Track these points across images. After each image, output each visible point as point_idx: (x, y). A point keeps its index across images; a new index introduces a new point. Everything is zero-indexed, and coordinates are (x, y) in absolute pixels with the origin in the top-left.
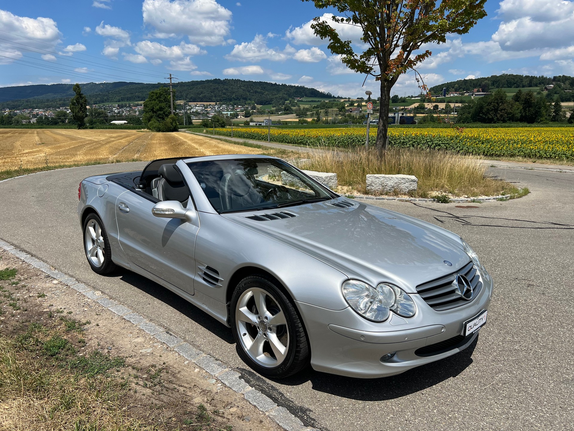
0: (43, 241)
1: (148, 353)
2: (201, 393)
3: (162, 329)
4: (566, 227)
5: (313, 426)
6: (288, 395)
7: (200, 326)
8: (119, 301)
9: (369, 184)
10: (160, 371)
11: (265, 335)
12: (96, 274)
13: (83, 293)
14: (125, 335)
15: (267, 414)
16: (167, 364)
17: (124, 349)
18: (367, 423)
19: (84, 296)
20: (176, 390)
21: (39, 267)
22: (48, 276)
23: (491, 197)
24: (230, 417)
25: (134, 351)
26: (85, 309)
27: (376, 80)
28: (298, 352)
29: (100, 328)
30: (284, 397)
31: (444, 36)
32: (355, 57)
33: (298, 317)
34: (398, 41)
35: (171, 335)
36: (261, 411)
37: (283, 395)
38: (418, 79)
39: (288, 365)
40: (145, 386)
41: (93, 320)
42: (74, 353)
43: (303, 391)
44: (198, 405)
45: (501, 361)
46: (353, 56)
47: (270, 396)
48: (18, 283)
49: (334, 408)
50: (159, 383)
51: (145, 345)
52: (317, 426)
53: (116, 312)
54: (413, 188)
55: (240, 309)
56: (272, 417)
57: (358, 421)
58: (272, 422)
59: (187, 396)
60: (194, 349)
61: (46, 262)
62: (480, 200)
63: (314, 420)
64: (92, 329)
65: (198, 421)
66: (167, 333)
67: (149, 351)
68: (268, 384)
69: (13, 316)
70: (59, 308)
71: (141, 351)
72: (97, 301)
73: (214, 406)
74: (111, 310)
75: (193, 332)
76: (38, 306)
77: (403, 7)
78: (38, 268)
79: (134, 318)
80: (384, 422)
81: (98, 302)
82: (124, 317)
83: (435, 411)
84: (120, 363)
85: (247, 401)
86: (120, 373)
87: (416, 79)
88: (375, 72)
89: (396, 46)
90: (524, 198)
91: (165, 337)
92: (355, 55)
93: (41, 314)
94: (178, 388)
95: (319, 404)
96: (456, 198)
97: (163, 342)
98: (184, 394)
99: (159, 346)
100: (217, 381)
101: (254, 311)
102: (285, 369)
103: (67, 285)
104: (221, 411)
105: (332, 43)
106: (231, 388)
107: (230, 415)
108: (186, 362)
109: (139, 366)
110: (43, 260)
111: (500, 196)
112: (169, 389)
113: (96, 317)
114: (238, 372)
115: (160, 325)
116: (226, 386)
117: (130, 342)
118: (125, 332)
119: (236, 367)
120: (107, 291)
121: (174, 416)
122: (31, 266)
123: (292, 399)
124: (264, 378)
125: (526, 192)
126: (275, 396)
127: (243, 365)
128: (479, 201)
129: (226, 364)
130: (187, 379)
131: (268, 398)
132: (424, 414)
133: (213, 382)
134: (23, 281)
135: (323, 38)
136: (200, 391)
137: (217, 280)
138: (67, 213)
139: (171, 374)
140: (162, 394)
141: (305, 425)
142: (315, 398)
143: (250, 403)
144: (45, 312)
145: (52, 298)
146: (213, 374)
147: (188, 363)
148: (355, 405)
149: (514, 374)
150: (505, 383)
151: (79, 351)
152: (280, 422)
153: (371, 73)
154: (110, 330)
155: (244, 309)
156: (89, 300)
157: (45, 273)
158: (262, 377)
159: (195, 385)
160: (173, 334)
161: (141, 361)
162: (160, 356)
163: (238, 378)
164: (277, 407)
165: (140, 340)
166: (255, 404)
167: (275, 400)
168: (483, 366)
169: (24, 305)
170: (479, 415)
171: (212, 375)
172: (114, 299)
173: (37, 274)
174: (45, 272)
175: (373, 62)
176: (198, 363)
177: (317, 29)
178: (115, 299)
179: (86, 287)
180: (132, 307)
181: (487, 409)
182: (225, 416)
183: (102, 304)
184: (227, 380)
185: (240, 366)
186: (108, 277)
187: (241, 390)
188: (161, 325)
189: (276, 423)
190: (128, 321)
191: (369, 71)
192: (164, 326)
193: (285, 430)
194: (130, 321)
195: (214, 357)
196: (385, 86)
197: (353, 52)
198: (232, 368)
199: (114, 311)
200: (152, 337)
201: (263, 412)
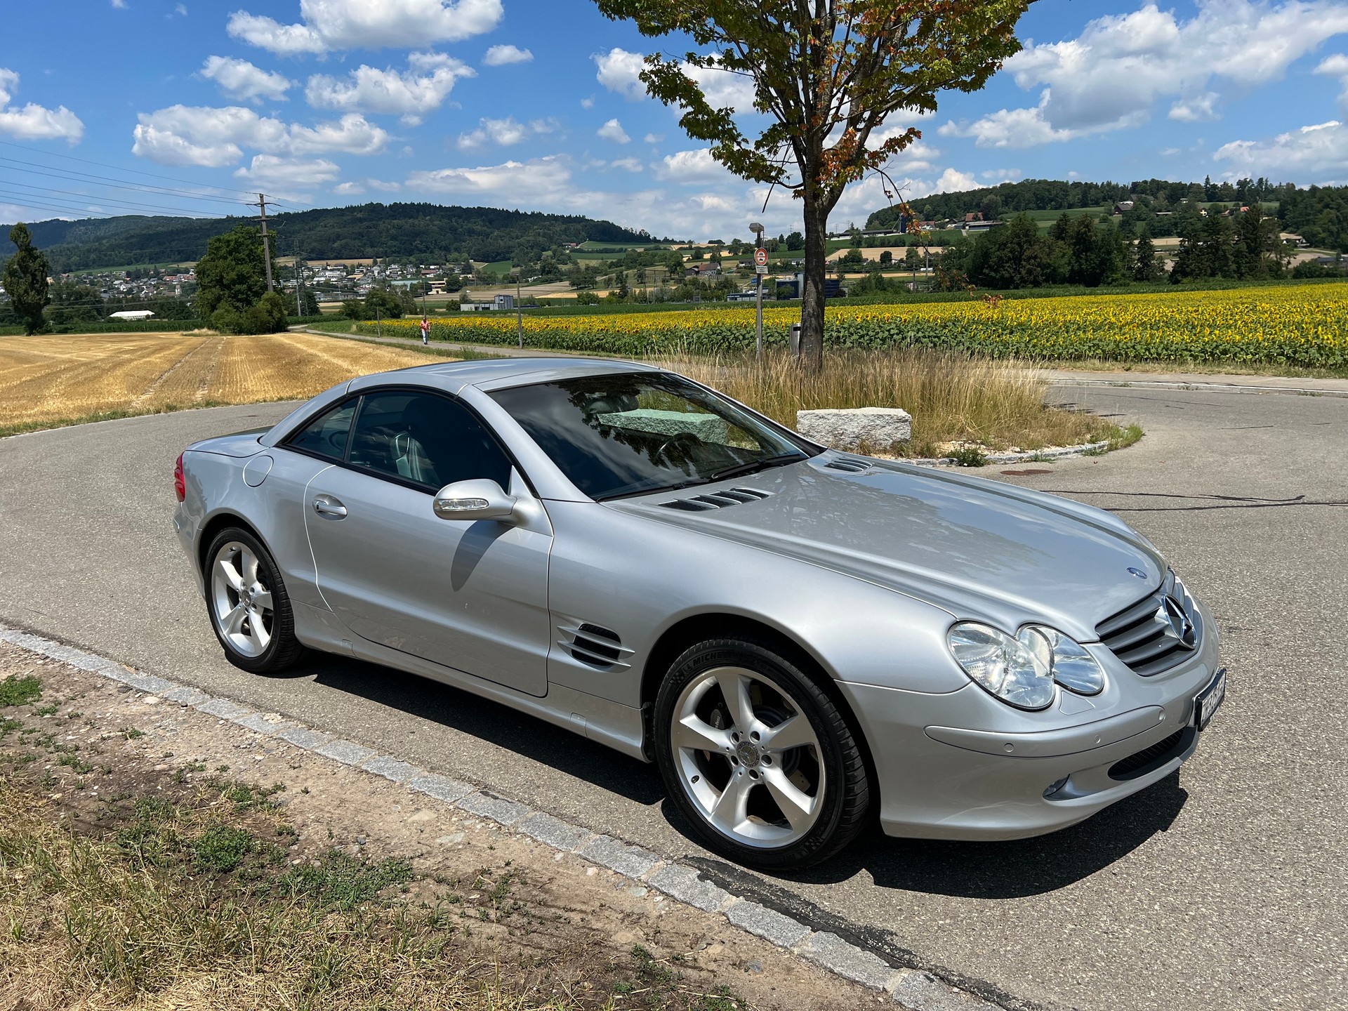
0: (75, 606)
1: (459, 844)
2: (623, 920)
3: (468, 788)
4: (1250, 503)
5: (911, 965)
6: (826, 905)
7: (557, 773)
8: (334, 731)
9: (804, 432)
10: (506, 880)
11: (754, 774)
12: (248, 674)
13: (236, 721)
14: (383, 809)
15: (796, 951)
16: (513, 865)
17: (395, 840)
18: (1027, 948)
19: (241, 727)
20: (562, 920)
21: (93, 668)
22: (127, 688)
23: (1069, 448)
24: (713, 966)
25: (422, 842)
26: (259, 758)
27: (794, 197)
28: (849, 803)
29: (313, 797)
30: (820, 910)
31: (933, 96)
32: (743, 145)
33: (844, 725)
34: (838, 108)
35: (496, 798)
36: (780, 946)
37: (814, 906)
38: (889, 192)
39: (824, 837)
40: (485, 918)
41: (288, 782)
42: (278, 860)
43: (855, 893)
44: (630, 948)
45: (1243, 790)
46: (739, 144)
47: (786, 912)
48: (57, 711)
49: (941, 922)
50: (517, 909)
51: (443, 827)
52: (920, 965)
53: (337, 758)
54: (903, 437)
55: (683, 721)
56: (811, 955)
57: (1006, 945)
58: (814, 968)
59: (594, 930)
60: (566, 826)
61: (106, 655)
62: (1048, 455)
63: (910, 953)
64: (296, 801)
65: (645, 982)
66: (486, 794)
67: (460, 840)
68: (771, 886)
69: (82, 789)
70: (190, 759)
71: (438, 841)
72: (280, 735)
73: (667, 947)
74: (324, 753)
75: (545, 787)
76: (136, 759)
77: (853, 30)
78: (92, 670)
79: (390, 767)
80: (1059, 941)
81: (282, 739)
82: (364, 767)
83: (1156, 907)
84: (400, 872)
85: (738, 927)
86: (410, 895)
87: (886, 192)
88: (788, 178)
89: (837, 118)
90: (1137, 448)
91: (484, 804)
92: (743, 140)
93: (152, 777)
94: (566, 915)
95: (906, 918)
96: (997, 454)
97: (485, 816)
98: (584, 927)
99: (479, 827)
100: (649, 891)
101: (717, 723)
102: (816, 845)
103: (186, 706)
104: (689, 955)
105: (689, 114)
106: (689, 904)
107: (713, 963)
108: (559, 856)
109: (449, 874)
110: (95, 652)
111: (1089, 446)
112: (546, 919)
113: (292, 773)
114: (690, 865)
115: (459, 779)
116: (675, 900)
117: (402, 824)
118: (381, 802)
119: (681, 855)
120: (295, 712)
121: (585, 978)
122: (71, 667)
123: (839, 913)
124: (756, 874)
125: (1137, 435)
126: (797, 909)
127: (696, 851)
128: (1046, 459)
129: (654, 851)
130: (577, 892)
131: (784, 916)
132: (1137, 916)
133: (643, 894)
134: (66, 703)
135: (669, 103)
136: (620, 916)
137: (615, 654)
138: (100, 535)
139: (534, 885)
140: (533, 932)
141: (892, 966)
142: (890, 904)
143: (746, 931)
144: (160, 771)
145: (162, 738)
146: (635, 876)
147: (564, 858)
148: (982, 911)
149: (1280, 814)
150: (1272, 835)
151: (287, 855)
152: (835, 965)
153: (781, 180)
154: (342, 801)
155: (691, 721)
156: (257, 736)
157: (114, 680)
158: (751, 872)
159: (602, 905)
160: (500, 796)
161: (449, 863)
162: (491, 848)
163: (697, 880)
164: (813, 934)
165: (425, 816)
166: (760, 932)
167: (803, 919)
168: (1212, 803)
169: (97, 759)
170: (1248, 905)
171: (633, 879)
172: (318, 728)
173: (92, 686)
174: (115, 677)
175: (785, 155)
176: (589, 854)
177: (653, 81)
178: (322, 728)
179: (237, 707)
180: (374, 743)
181: (1259, 891)
182: (702, 964)
183: (294, 742)
184: (672, 885)
185: (691, 853)
186: (282, 680)
187: (715, 905)
188: (461, 778)
189: (825, 968)
190: (377, 775)
191: (776, 178)
192: (470, 781)
193: (853, 982)
194: (382, 776)
195: (621, 839)
196: (814, 211)
197: (739, 135)
198: (672, 858)
199: (332, 757)
200: (451, 807)
201: (786, 947)
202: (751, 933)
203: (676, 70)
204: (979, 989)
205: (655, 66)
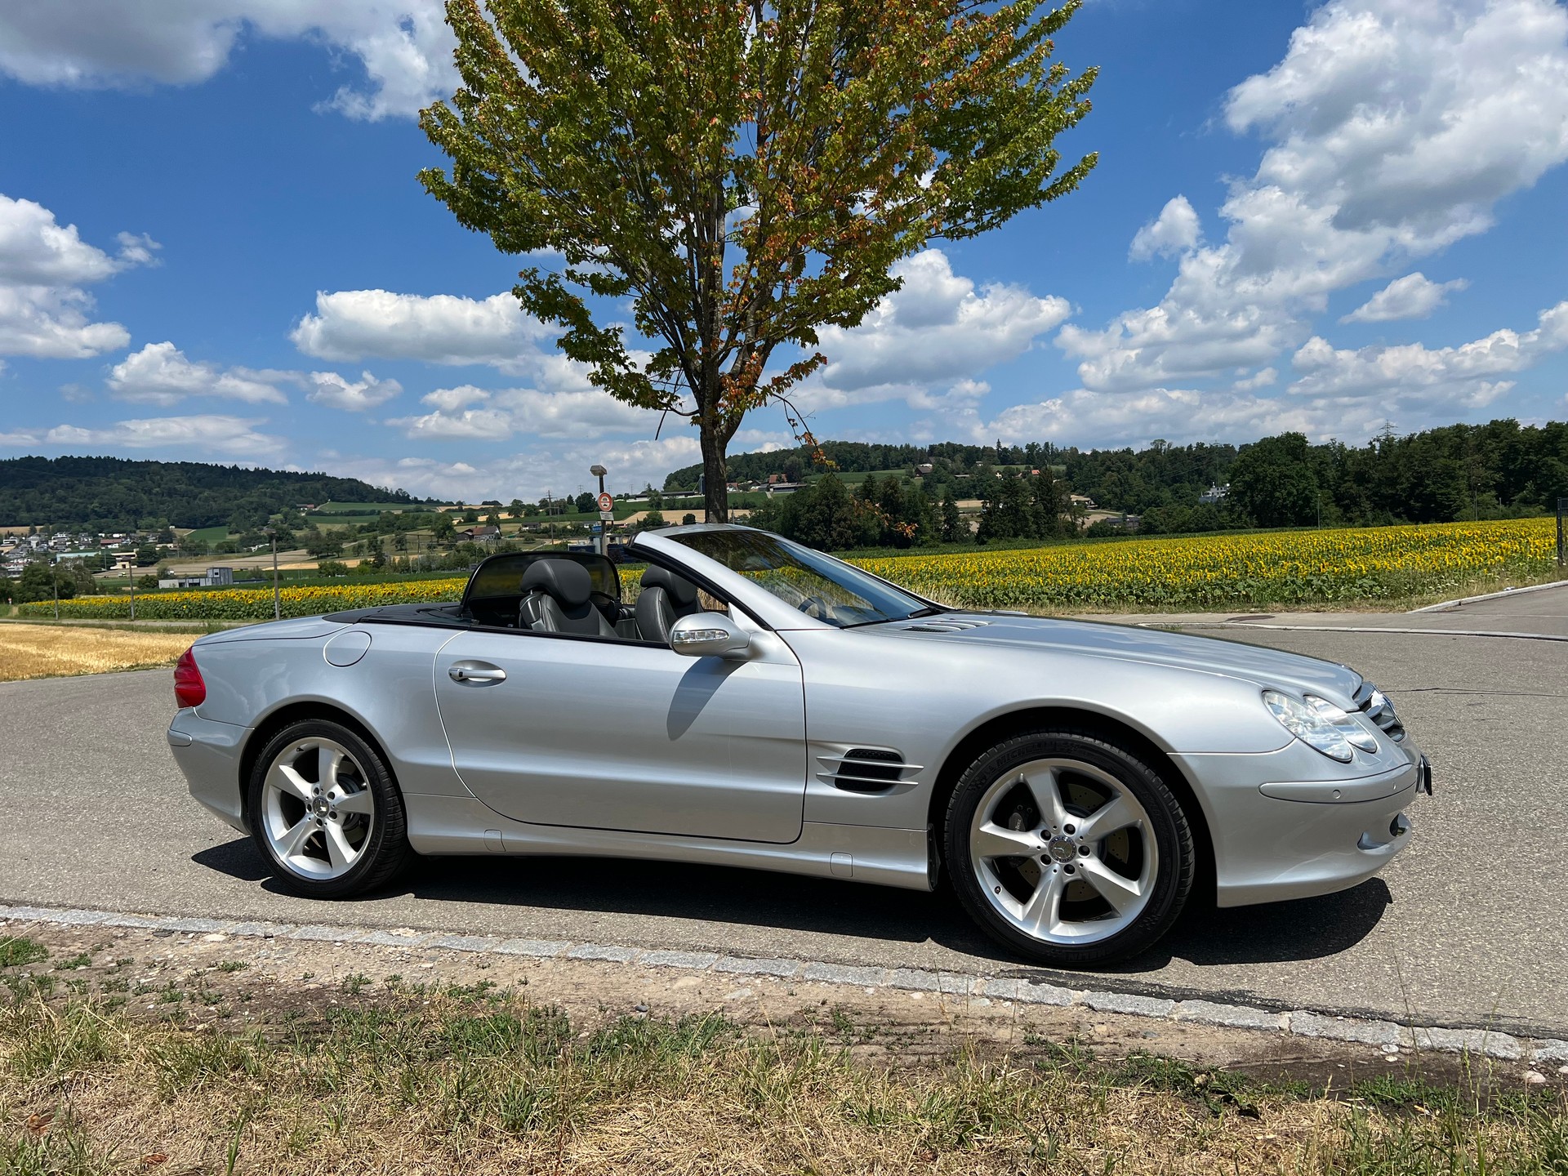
1: (753, 997)
2: (989, 1023)
3: (712, 955)
5: (1287, 1009)
6: (1170, 984)
8: (498, 933)
10: (836, 1014)
13: (356, 941)
14: (632, 984)
15: (1176, 1017)
16: (831, 1003)
17: (679, 1003)
19: (370, 945)
20: (930, 1032)
21: (90, 921)
22: (165, 932)
24: (1111, 1040)
25: (709, 1000)
26: (426, 966)
27: (692, 423)
29: (537, 986)
30: (1168, 987)
31: (812, 331)
32: (632, 368)
35: (753, 958)
36: (1157, 1017)
37: (1160, 986)
38: (793, 420)
39: (1160, 914)
41: (490, 979)
44: (1020, 1040)
46: (626, 367)
47: (1140, 994)
48: (89, 962)
50: (874, 1032)
51: (719, 987)
52: (1295, 1007)
53: (528, 953)
55: (981, 830)
56: (1193, 1017)
58: (1202, 1027)
59: (970, 1034)
60: (853, 968)
61: (94, 908)
64: (521, 991)
66: (738, 957)
67: (750, 994)
68: (1105, 979)
69: (228, 1016)
70: (339, 977)
71: (727, 997)
72: (432, 945)
73: (1053, 1034)
74: (507, 951)
75: (798, 944)
76: (267, 984)
78: (91, 923)
79: (603, 952)
81: (439, 947)
82: (570, 956)
85: (1104, 1011)
87: (789, 420)
88: (681, 404)
91: (745, 964)
92: (631, 363)
93: (312, 995)
94: (929, 1028)
95: (1249, 981)
97: (756, 973)
98: (958, 1033)
99: (758, 981)
100: (992, 1000)
101: (1018, 827)
103: (272, 937)
104: (1079, 1036)
105: (571, 333)
106: (1041, 1003)
107: (1108, 1038)
108: (870, 990)
109: (769, 1019)
110: (74, 907)
112: (912, 1034)
113: (486, 971)
114: (1012, 976)
115: (693, 950)
116: (1024, 1002)
117: (669, 991)
118: (624, 979)
119: (995, 971)
120: (426, 924)
122: (54, 923)
123: (1187, 986)
124: (1081, 973)
126: (1147, 990)
127: (1007, 967)
129: (965, 972)
130: (921, 1012)
131: (1140, 997)
133: (988, 1003)
134: (93, 954)
135: (546, 321)
136: (983, 1021)
137: (897, 773)
139: (870, 1014)
141: (1273, 1012)
142: (1225, 975)
143: (1116, 1012)
146: (965, 992)
147: (876, 991)
148: (1307, 968)
152: (1222, 1020)
153: (674, 407)
155: (989, 828)
156: (401, 949)
157: (137, 927)
158: (1076, 973)
160: (757, 956)
161: (758, 1011)
162: (792, 995)
163: (1031, 985)
164: (1180, 1003)
165: (688, 982)
166: (1130, 1010)
167: (1159, 996)
171: (966, 994)
172: (473, 933)
173: (110, 936)
174: (134, 925)
175: (677, 381)
176: (902, 983)
177: (528, 297)
179: (344, 930)
180: (559, 936)
182: (1098, 1040)
183: (460, 947)
184: (1009, 992)
185: (1004, 968)
186: (374, 902)
187: (1068, 1000)
188: (695, 949)
189: (1214, 1023)
190: (593, 960)
191: (668, 405)
192: (707, 949)
193: (1249, 1029)
194: (601, 959)
195: (922, 969)
196: (713, 439)
197: (627, 358)
198: (988, 974)
199: (520, 953)
200: (709, 972)
201: (1164, 1016)
202: (1121, 1013)
203: (557, 285)
204: (1362, 1014)
205: (531, 281)
